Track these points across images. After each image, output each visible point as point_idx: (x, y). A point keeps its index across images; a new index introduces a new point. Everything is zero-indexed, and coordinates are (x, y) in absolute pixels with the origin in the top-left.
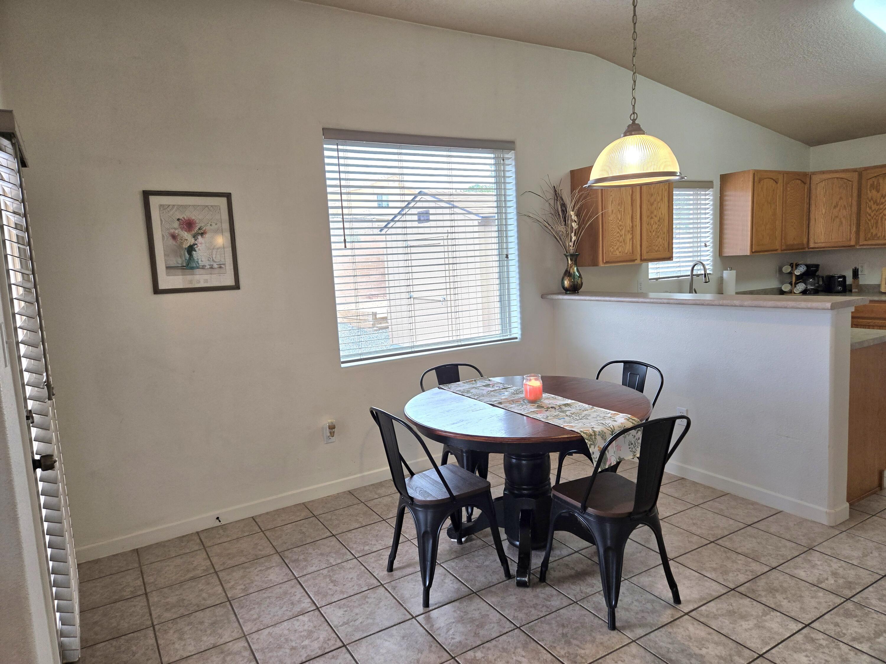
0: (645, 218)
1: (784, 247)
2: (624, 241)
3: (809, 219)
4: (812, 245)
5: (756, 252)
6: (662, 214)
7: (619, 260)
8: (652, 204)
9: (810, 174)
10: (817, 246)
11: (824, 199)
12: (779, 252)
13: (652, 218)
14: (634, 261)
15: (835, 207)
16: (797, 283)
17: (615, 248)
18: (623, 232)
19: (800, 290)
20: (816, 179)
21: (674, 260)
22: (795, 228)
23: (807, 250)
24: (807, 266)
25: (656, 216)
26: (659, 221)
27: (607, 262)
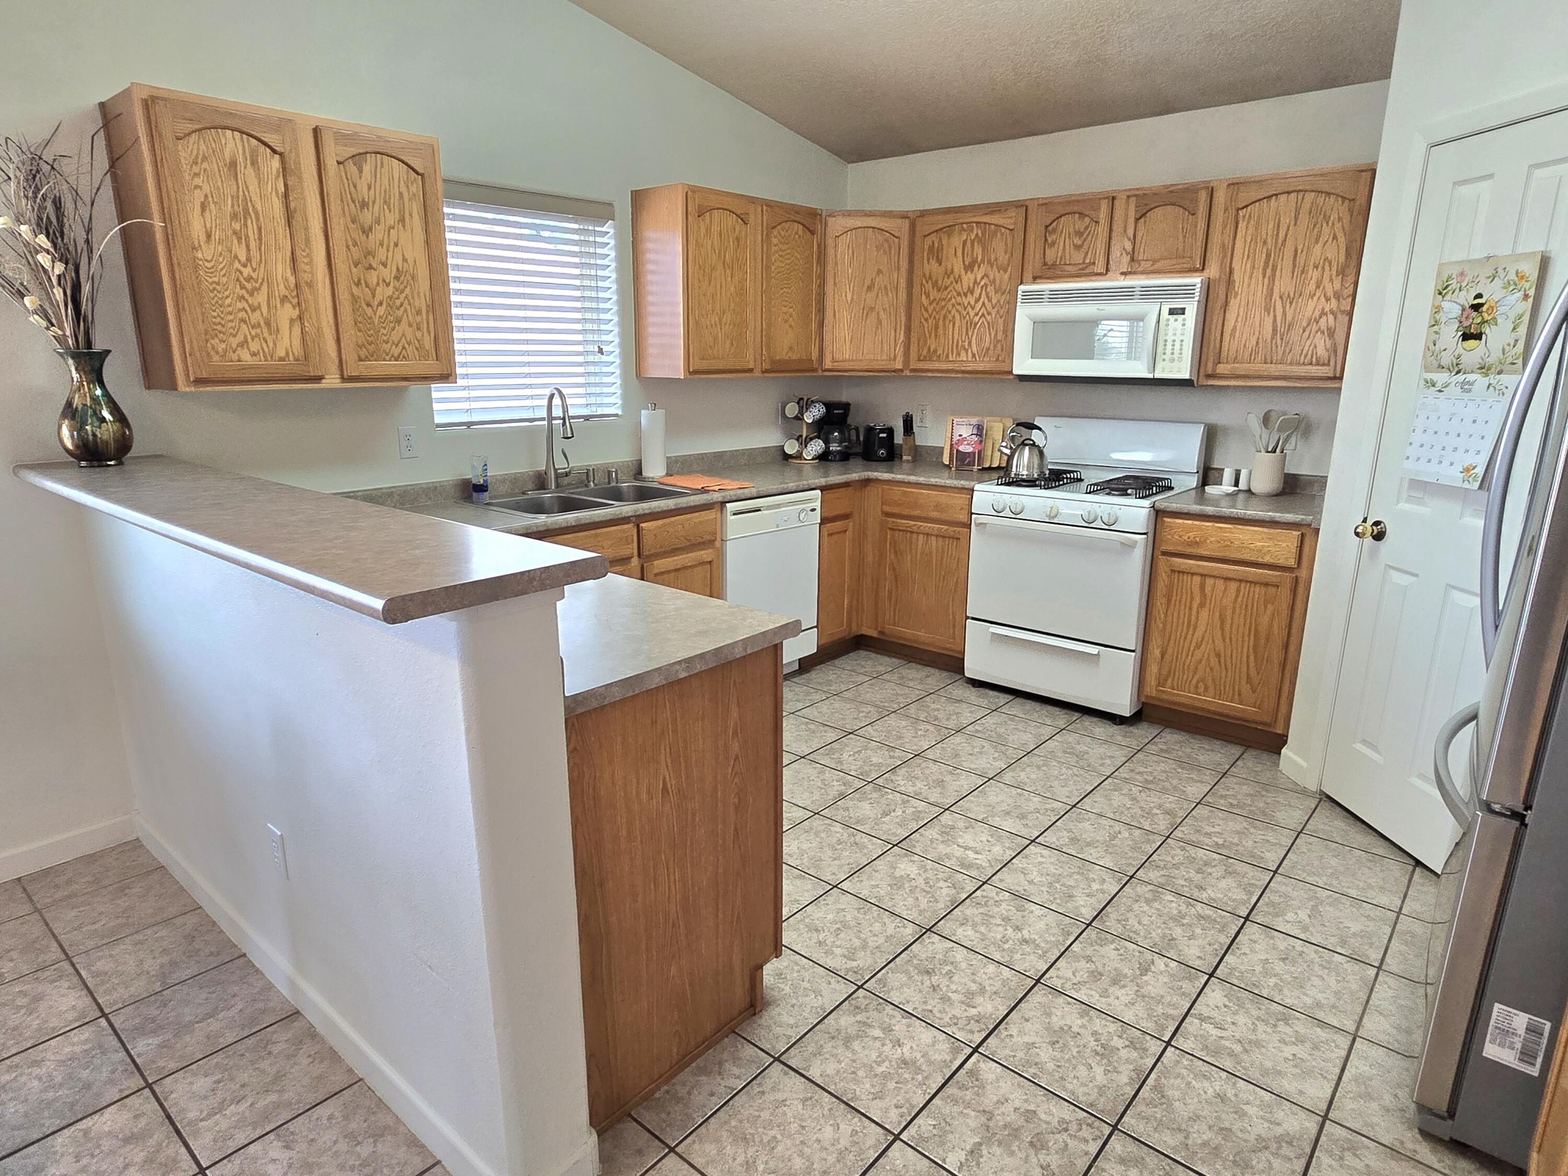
0: (341, 266)
1: (766, 366)
2: (268, 324)
3: (821, 310)
4: (828, 364)
5: (696, 372)
6: (405, 260)
7: (248, 375)
8: (367, 231)
9: (824, 214)
10: (836, 365)
11: (850, 271)
12: (757, 373)
13: (370, 267)
14: (319, 379)
15: (870, 288)
16: (811, 439)
17: (234, 342)
18: (261, 298)
19: (813, 453)
20: (836, 225)
21: (460, 382)
22: (791, 326)
23: (820, 373)
24: (827, 405)
25: (385, 265)
26: (397, 278)
27: (199, 382)
